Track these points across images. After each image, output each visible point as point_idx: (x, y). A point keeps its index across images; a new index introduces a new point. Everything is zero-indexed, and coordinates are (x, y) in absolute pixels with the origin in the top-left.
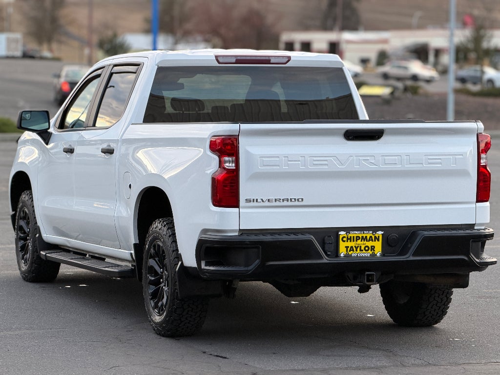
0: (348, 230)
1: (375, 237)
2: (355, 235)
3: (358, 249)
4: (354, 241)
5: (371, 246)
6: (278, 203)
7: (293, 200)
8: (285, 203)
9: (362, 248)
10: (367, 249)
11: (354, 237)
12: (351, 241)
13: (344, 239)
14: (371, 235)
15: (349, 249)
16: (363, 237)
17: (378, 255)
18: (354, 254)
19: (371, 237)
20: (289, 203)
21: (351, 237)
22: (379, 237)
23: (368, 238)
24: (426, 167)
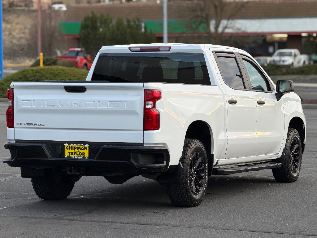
0: (69, 143)
1: (85, 147)
2: (74, 146)
3: (76, 154)
4: (73, 149)
5: (83, 153)
6: (32, 126)
7: (39, 125)
8: (36, 126)
9: (78, 154)
10: (80, 154)
11: (73, 147)
12: (71, 149)
13: (68, 148)
14: (83, 146)
15: (70, 154)
16: (78, 147)
17: (86, 158)
18: (72, 156)
19: (82, 147)
20: (38, 126)
21: (71, 147)
22: (87, 147)
23: (81, 148)
24: (110, 108)
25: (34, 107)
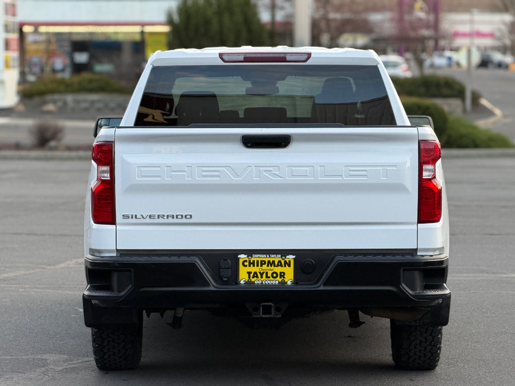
0: (250, 253)
1: (285, 262)
2: (260, 260)
3: (264, 275)
4: (258, 266)
5: (281, 273)
6: (161, 220)
7: (180, 217)
8: (170, 220)
9: (269, 275)
10: (275, 275)
11: (258, 261)
12: (254, 266)
13: (246, 264)
14: (280, 259)
15: (252, 275)
16: (269, 262)
17: (289, 283)
18: (257, 281)
19: (280, 262)
20: (175, 220)
21: (254, 261)
22: (290, 261)
23: (276, 263)
24: (347, 179)
25: (168, 180)
